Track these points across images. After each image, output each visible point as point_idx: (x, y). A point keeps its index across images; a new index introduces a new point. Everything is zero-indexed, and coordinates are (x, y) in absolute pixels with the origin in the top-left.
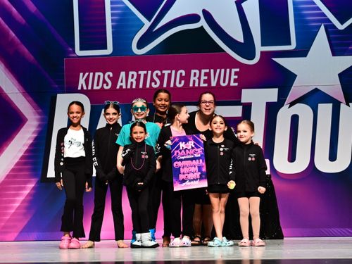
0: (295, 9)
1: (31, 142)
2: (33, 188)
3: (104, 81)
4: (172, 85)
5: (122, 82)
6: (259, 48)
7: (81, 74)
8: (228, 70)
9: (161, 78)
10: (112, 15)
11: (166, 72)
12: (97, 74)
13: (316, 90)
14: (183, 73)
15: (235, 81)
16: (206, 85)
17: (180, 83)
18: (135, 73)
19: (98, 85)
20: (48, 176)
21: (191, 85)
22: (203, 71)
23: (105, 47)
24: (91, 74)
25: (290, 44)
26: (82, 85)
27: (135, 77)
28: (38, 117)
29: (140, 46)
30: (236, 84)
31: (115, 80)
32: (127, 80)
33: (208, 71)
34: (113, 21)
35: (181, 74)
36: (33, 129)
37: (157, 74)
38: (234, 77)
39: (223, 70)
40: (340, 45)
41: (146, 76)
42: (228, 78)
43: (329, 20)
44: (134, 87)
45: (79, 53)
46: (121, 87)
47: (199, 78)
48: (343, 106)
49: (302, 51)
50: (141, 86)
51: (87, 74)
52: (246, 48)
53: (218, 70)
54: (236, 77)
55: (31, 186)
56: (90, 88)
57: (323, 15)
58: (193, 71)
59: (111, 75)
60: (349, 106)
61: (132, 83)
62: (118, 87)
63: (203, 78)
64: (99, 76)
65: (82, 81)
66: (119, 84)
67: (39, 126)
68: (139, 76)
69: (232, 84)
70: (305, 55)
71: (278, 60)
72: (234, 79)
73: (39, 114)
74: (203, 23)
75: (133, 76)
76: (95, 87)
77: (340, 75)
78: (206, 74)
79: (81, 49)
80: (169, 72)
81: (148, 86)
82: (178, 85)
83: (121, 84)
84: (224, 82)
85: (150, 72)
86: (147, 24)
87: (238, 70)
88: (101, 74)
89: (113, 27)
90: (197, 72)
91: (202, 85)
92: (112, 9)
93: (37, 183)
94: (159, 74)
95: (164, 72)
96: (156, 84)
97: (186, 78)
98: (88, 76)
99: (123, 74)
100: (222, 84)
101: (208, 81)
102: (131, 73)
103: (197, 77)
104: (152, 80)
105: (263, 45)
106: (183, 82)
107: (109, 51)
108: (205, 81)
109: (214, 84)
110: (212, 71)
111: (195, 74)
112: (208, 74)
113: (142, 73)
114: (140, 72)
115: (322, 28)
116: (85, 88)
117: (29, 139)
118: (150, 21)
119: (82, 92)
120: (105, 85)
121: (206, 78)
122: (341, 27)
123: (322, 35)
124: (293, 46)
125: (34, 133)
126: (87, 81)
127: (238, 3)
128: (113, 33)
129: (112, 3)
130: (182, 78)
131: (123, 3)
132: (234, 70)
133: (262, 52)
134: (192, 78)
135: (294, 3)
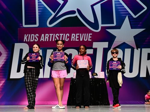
0: (116, 9)
1: (3, 63)
2: (4, 83)
3: (35, 38)
5: (42, 38)
6: (100, 25)
7: (25, 35)
8: (87, 34)
9: (59, 37)
10: (39, 10)
11: (61, 35)
12: (32, 35)
13: (124, 43)
14: (69, 35)
16: (78, 40)
17: (67, 39)
18: (48, 35)
19: (32, 40)
20: (10, 78)
21: (72, 40)
22: (77, 34)
23: (35, 24)
24: (30, 35)
25: (113, 24)
26: (26, 40)
27: (48, 36)
28: (6, 53)
29: (50, 23)
30: (91, 40)
31: (39, 37)
32: (45, 38)
33: (79, 34)
34: (39, 12)
35: (68, 35)
36: (5, 58)
37: (57, 35)
38: (90, 37)
39: (85, 34)
40: (134, 24)
41: (53, 36)
42: (87, 37)
43: (130, 14)
44: (48, 40)
45: (24, 26)
46: (42, 40)
48: (135, 50)
49: (118, 27)
50: (50, 40)
51: (28, 35)
52: (95, 25)
53: (83, 34)
54: (91, 37)
55: (3, 82)
56: (29, 41)
57: (128, 11)
58: (73, 34)
59: (38, 35)
60: (138, 50)
61: (47, 39)
62: (41, 41)
63: (77, 37)
64: (33, 36)
65: (25, 38)
66: (41, 39)
67: (7, 57)
68: (50, 36)
69: (89, 40)
70: (120, 29)
71: (108, 30)
72: (90, 38)
73: (7, 51)
74: (77, 14)
75: (47, 36)
77: (134, 37)
78: (78, 36)
79: (25, 24)
80: (63, 34)
81: (53, 40)
82: (66, 40)
83: (42, 39)
84: (86, 39)
85: (54, 34)
86: (54, 14)
87: (91, 34)
88: (34, 35)
89: (39, 15)
90: (74, 35)
91: (76, 40)
92: (39, 8)
93: (6, 81)
94: (58, 35)
95: (60, 34)
97: (70, 37)
98: (28, 36)
99: (43, 35)
101: (79, 39)
102: (46, 35)
103: (74, 37)
104: (55, 38)
105: (102, 24)
106: (68, 39)
107: (37, 25)
108: (78, 39)
109: (81, 40)
110: (81, 34)
112: (79, 36)
113: (51, 35)
114: (50, 34)
115: (127, 17)
116: (27, 41)
117: (3, 62)
119: (25, 42)
120: (35, 40)
121: (78, 37)
122: (135, 17)
123: (127, 19)
124: (115, 24)
125: (5, 59)
126: (28, 38)
127: (92, 6)
128: (39, 18)
129: (39, 5)
130: (68, 37)
131: (43, 5)
132: (90, 34)
133: (102, 27)
134: (72, 37)
135: (115, 7)
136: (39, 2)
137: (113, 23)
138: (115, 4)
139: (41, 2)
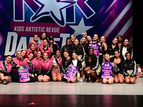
0: (76, 12)
3: (22, 29)
4: (41, 31)
6: (65, 23)
7: (15, 27)
9: (38, 29)
10: (25, 10)
11: (40, 28)
12: (20, 27)
13: (80, 35)
15: (58, 31)
18: (31, 27)
19: (20, 30)
20: (5, 55)
21: (46, 32)
22: (50, 28)
24: (18, 27)
27: (31, 28)
28: (2, 38)
29: (32, 20)
31: (25, 29)
32: (29, 29)
33: (51, 28)
34: (25, 12)
38: (58, 30)
39: (55, 28)
40: (87, 23)
41: (34, 28)
42: (57, 30)
43: (84, 16)
44: (30, 31)
45: (15, 21)
47: (49, 30)
49: (77, 24)
50: (32, 31)
52: (62, 22)
56: (17, 31)
57: (83, 14)
58: (47, 28)
59: (24, 27)
63: (50, 30)
64: (20, 28)
65: (15, 29)
66: (26, 30)
67: (2, 41)
68: (32, 28)
69: (58, 32)
70: (78, 25)
71: (70, 26)
74: (50, 14)
75: (30, 28)
76: (19, 31)
77: (87, 31)
78: (51, 29)
79: (15, 19)
81: (34, 31)
82: (43, 31)
84: (55, 31)
85: (35, 27)
86: (35, 14)
89: (25, 14)
91: (49, 32)
92: (25, 9)
93: (2, 57)
96: (36, 31)
97: (45, 30)
98: (17, 27)
99: (27, 27)
100: (55, 32)
101: (51, 31)
102: (29, 27)
103: (48, 30)
104: (35, 30)
105: (66, 22)
107: (24, 20)
109: (53, 32)
111: (48, 29)
113: (33, 27)
116: (16, 31)
118: (35, 13)
119: (15, 32)
122: (88, 18)
123: (82, 19)
124: (74, 23)
125: (1, 43)
126: (17, 29)
127: (60, 10)
128: (25, 15)
129: (25, 7)
130: (44, 29)
131: (28, 7)
132: (58, 28)
133: (66, 24)
134: (47, 30)
135: (75, 11)
136: (25, 5)
137: (74, 22)
138: (75, 9)
139: (26, 5)
